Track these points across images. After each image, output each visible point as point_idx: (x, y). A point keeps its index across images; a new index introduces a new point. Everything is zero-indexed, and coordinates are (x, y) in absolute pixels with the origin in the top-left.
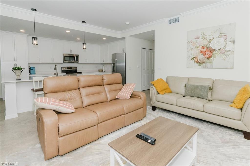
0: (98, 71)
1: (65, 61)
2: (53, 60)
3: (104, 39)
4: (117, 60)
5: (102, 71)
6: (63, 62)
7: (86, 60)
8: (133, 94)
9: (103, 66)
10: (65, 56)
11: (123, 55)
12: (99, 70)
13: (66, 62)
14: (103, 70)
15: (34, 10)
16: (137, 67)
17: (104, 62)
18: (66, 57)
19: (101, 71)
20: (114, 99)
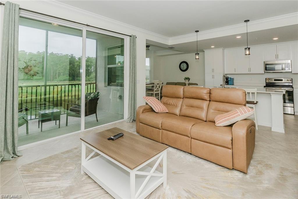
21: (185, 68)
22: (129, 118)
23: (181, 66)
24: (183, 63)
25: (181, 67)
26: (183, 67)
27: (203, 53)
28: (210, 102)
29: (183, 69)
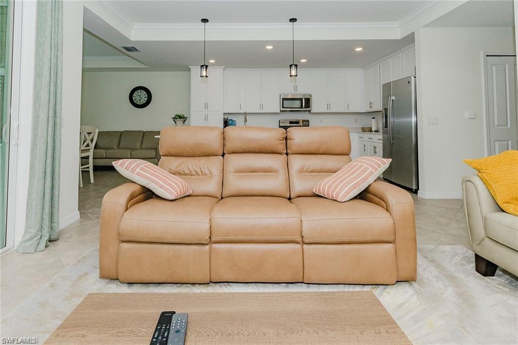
0: (361, 130)
1: (283, 107)
2: (261, 106)
3: (359, 49)
4: (393, 98)
5: (371, 131)
6: (281, 111)
7: (328, 106)
8: (371, 189)
9: (374, 118)
10: (283, 99)
11: (409, 82)
12: (362, 128)
13: (287, 111)
14: (374, 129)
15: (205, 21)
16: (467, 115)
17: (371, 107)
18: (284, 101)
19: (367, 130)
20: (308, 193)
21: (144, 99)
22: (31, 238)
23: (134, 95)
24: (139, 91)
25: (134, 98)
26: (138, 98)
27: (187, 72)
28: (289, 156)
29: (138, 103)
